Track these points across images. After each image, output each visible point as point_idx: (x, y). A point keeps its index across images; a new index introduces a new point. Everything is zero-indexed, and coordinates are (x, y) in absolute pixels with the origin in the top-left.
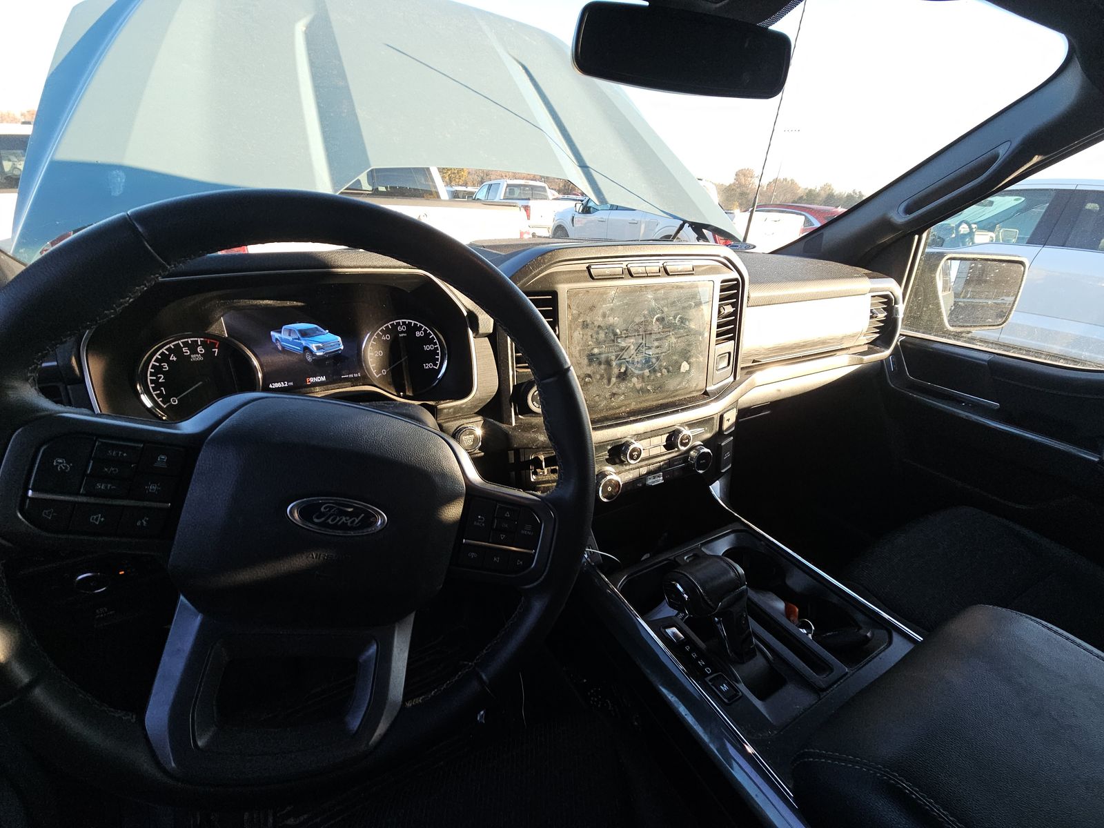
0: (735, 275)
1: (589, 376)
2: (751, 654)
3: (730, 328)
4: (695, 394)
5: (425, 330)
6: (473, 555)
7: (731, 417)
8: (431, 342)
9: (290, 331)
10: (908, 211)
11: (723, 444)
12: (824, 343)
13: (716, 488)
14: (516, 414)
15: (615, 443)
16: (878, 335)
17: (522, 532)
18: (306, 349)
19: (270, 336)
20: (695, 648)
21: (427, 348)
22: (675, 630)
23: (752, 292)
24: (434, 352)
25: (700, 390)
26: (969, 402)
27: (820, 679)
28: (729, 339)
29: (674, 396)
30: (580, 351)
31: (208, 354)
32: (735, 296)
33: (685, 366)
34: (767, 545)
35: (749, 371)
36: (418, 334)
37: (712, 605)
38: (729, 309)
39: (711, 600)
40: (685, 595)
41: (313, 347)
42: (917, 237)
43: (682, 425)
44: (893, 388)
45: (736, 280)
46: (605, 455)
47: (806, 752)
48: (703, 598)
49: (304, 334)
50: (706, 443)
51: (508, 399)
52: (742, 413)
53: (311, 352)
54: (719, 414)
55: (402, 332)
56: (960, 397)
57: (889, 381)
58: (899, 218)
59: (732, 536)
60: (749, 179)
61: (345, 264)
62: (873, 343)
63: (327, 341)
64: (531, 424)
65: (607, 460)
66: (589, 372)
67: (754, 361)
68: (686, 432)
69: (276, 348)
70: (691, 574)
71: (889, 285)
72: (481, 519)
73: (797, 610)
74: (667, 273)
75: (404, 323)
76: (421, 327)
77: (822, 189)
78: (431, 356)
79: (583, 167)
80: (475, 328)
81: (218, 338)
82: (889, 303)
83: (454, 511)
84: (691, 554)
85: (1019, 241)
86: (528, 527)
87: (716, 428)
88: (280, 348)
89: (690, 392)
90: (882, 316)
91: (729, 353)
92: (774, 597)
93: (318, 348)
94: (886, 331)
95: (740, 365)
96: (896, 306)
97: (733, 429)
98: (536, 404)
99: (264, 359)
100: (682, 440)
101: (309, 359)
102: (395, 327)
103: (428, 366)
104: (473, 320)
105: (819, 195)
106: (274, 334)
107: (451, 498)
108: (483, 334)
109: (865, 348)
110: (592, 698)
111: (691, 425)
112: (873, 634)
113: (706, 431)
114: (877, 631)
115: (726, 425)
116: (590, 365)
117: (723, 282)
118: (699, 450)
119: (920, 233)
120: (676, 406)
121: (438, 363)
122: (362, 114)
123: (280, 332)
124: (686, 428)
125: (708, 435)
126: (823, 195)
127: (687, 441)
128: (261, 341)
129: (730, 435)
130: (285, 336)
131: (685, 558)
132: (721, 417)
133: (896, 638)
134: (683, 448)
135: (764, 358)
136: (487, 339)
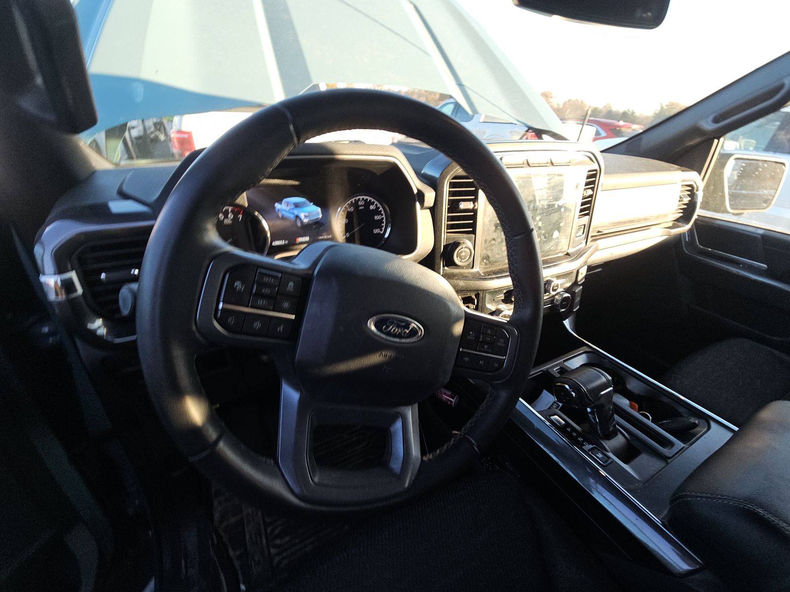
0: (596, 167)
1: (494, 239)
2: (614, 434)
3: (587, 207)
4: (560, 255)
5: (376, 205)
6: (467, 359)
7: (583, 272)
8: (379, 213)
9: (288, 204)
10: (716, 120)
11: (576, 291)
12: (646, 219)
13: (567, 323)
14: (443, 266)
15: (509, 288)
16: (681, 214)
17: (498, 344)
18: (297, 217)
19: (274, 208)
20: (574, 429)
21: (377, 218)
22: (556, 417)
23: (604, 181)
24: (381, 221)
25: (564, 252)
26: (744, 264)
27: (666, 451)
28: (585, 215)
29: (547, 256)
30: (490, 221)
31: (235, 219)
32: (593, 183)
33: (556, 234)
34: (610, 362)
35: (595, 239)
36: (372, 207)
37: (592, 400)
38: (590, 192)
39: (591, 397)
40: (573, 393)
41: (302, 216)
42: (716, 141)
43: (552, 276)
44: (687, 254)
45: (596, 170)
46: (502, 296)
47: (684, 495)
48: (587, 396)
49: (297, 205)
50: (567, 290)
51: (439, 255)
52: (590, 268)
53: (301, 219)
54: (577, 270)
55: (361, 206)
56: (738, 260)
57: (685, 249)
58: (708, 125)
59: (584, 356)
60: (549, 99)
61: (345, 152)
62: (677, 220)
63: (310, 212)
64: (453, 273)
65: (502, 300)
66: (494, 237)
67: (599, 232)
68: (556, 282)
69: (278, 216)
70: (575, 378)
71: (692, 176)
72: (472, 334)
73: (637, 406)
74: (552, 164)
75: (363, 199)
76: (374, 203)
77: (605, 107)
78: (379, 224)
79: (460, 85)
80: (422, 202)
81: (241, 207)
82: (692, 191)
83: (458, 329)
84: (558, 367)
85: (756, 149)
86: (502, 340)
87: (574, 279)
88: (280, 215)
89: (558, 253)
90: (687, 200)
91: (585, 225)
92: (621, 396)
93: (306, 217)
94: (688, 212)
95: (590, 234)
96: (697, 192)
97: (584, 280)
98: (459, 259)
99: (271, 223)
100: (553, 288)
101: (299, 224)
102: (357, 201)
103: (376, 231)
104: (421, 196)
105: (601, 111)
106: (277, 205)
107: (457, 320)
108: (426, 207)
109: (670, 224)
110: (485, 464)
111: (558, 277)
112: (699, 422)
113: (567, 282)
114: (700, 420)
115: (580, 278)
116: (495, 232)
117: (589, 171)
118: (562, 295)
119: (718, 139)
120: (549, 263)
121: (383, 229)
122: (304, 41)
123: (281, 204)
124: (555, 279)
125: (568, 285)
126: (605, 111)
127: (556, 288)
128: (269, 211)
129: (580, 285)
130: (284, 207)
131: (555, 369)
132: (578, 272)
133: (713, 424)
134: (553, 293)
135: (605, 230)
136: (428, 210)
